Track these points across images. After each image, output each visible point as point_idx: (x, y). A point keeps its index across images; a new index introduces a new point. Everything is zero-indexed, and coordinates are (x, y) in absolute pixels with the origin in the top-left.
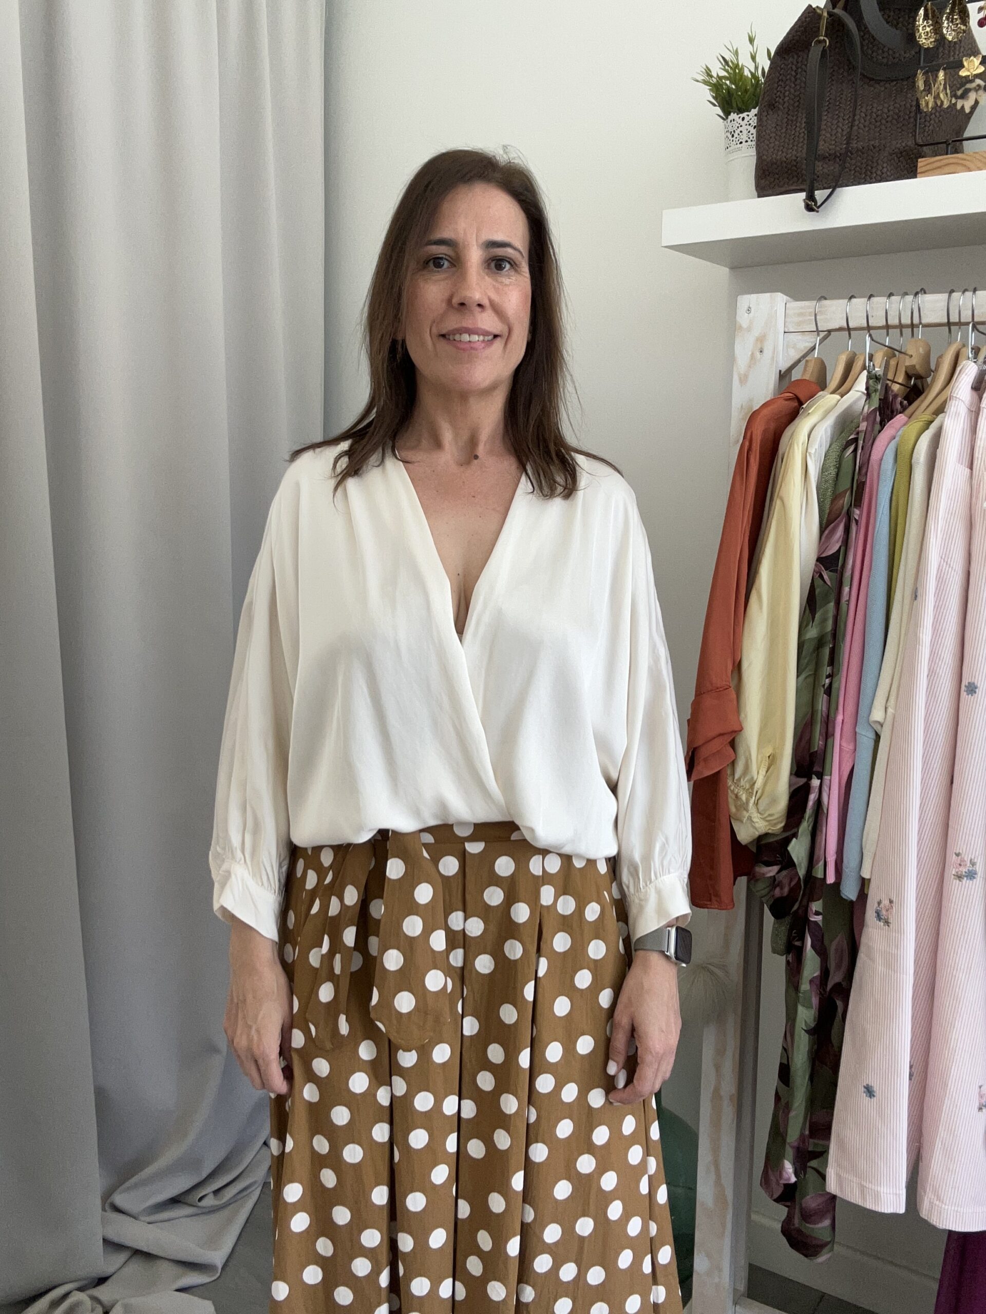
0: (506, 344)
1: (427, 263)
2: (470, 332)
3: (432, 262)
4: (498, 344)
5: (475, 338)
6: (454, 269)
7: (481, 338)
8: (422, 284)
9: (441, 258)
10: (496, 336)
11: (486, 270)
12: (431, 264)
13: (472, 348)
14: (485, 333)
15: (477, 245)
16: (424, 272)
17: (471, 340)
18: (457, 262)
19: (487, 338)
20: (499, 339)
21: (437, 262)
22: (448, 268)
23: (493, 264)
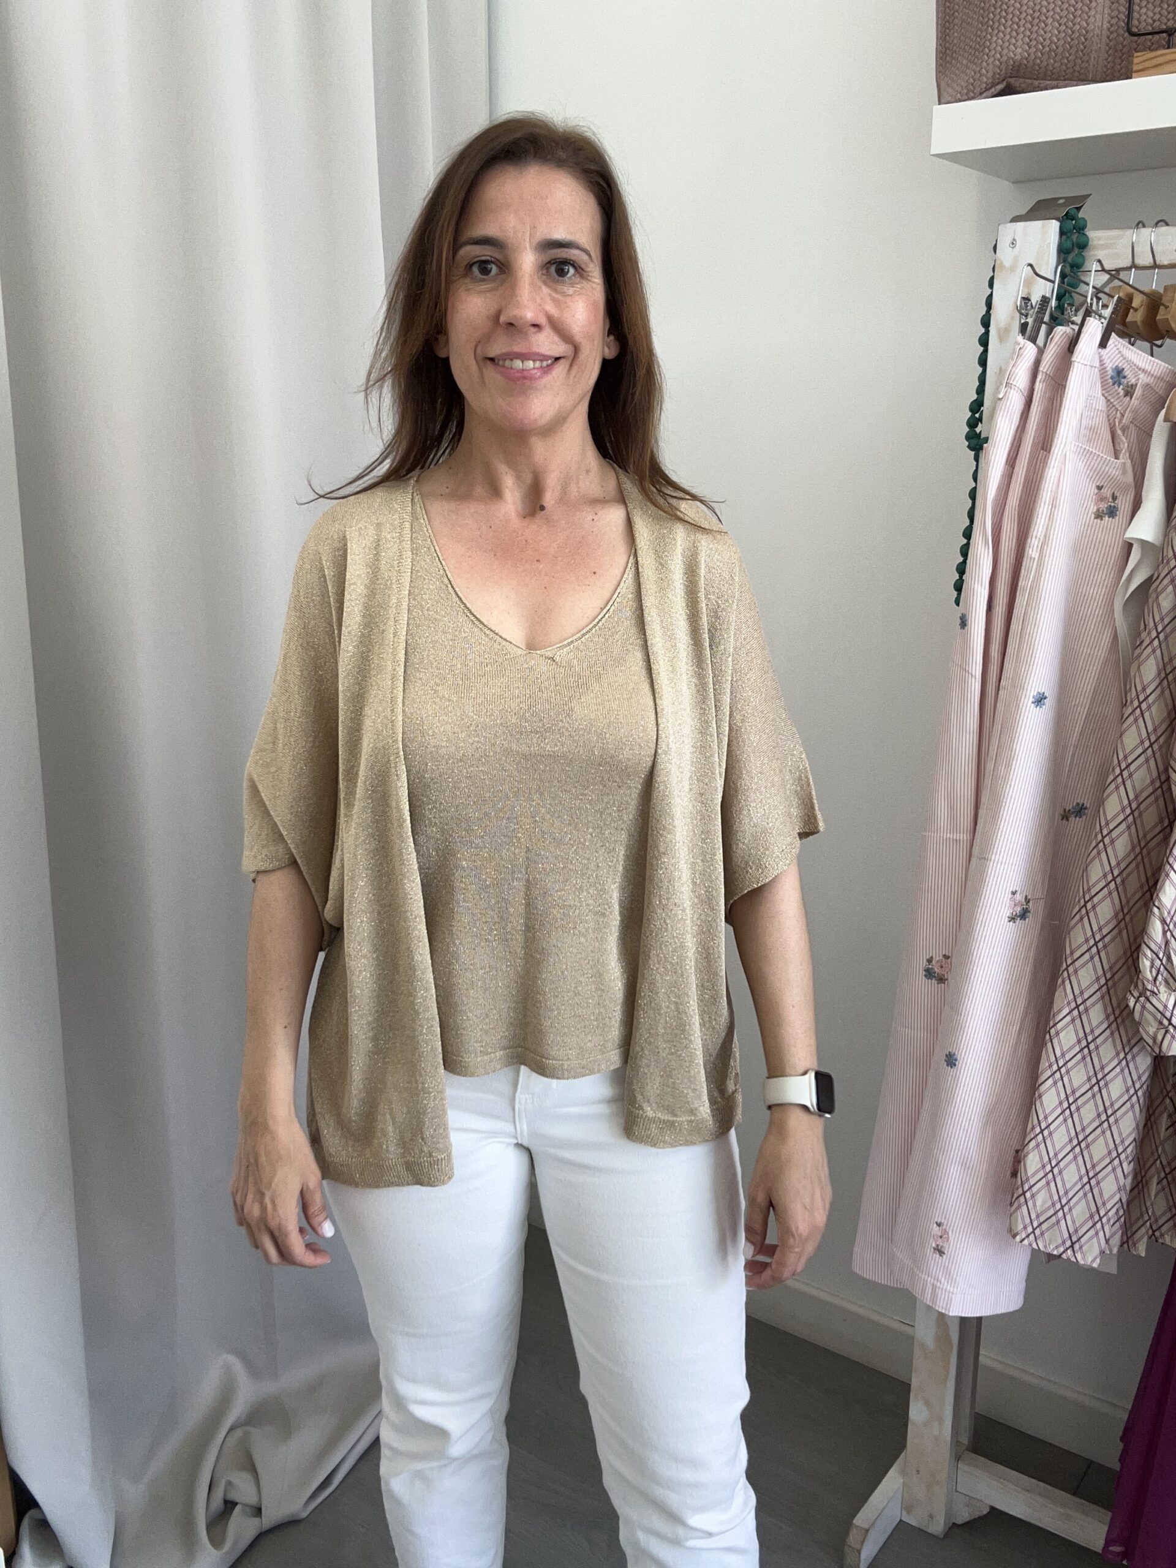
2: (524, 357)
4: (562, 368)
8: (462, 295)
11: (544, 278)
13: (527, 377)
14: (543, 357)
15: (532, 246)
17: (525, 367)
18: (507, 268)
23: (553, 269)
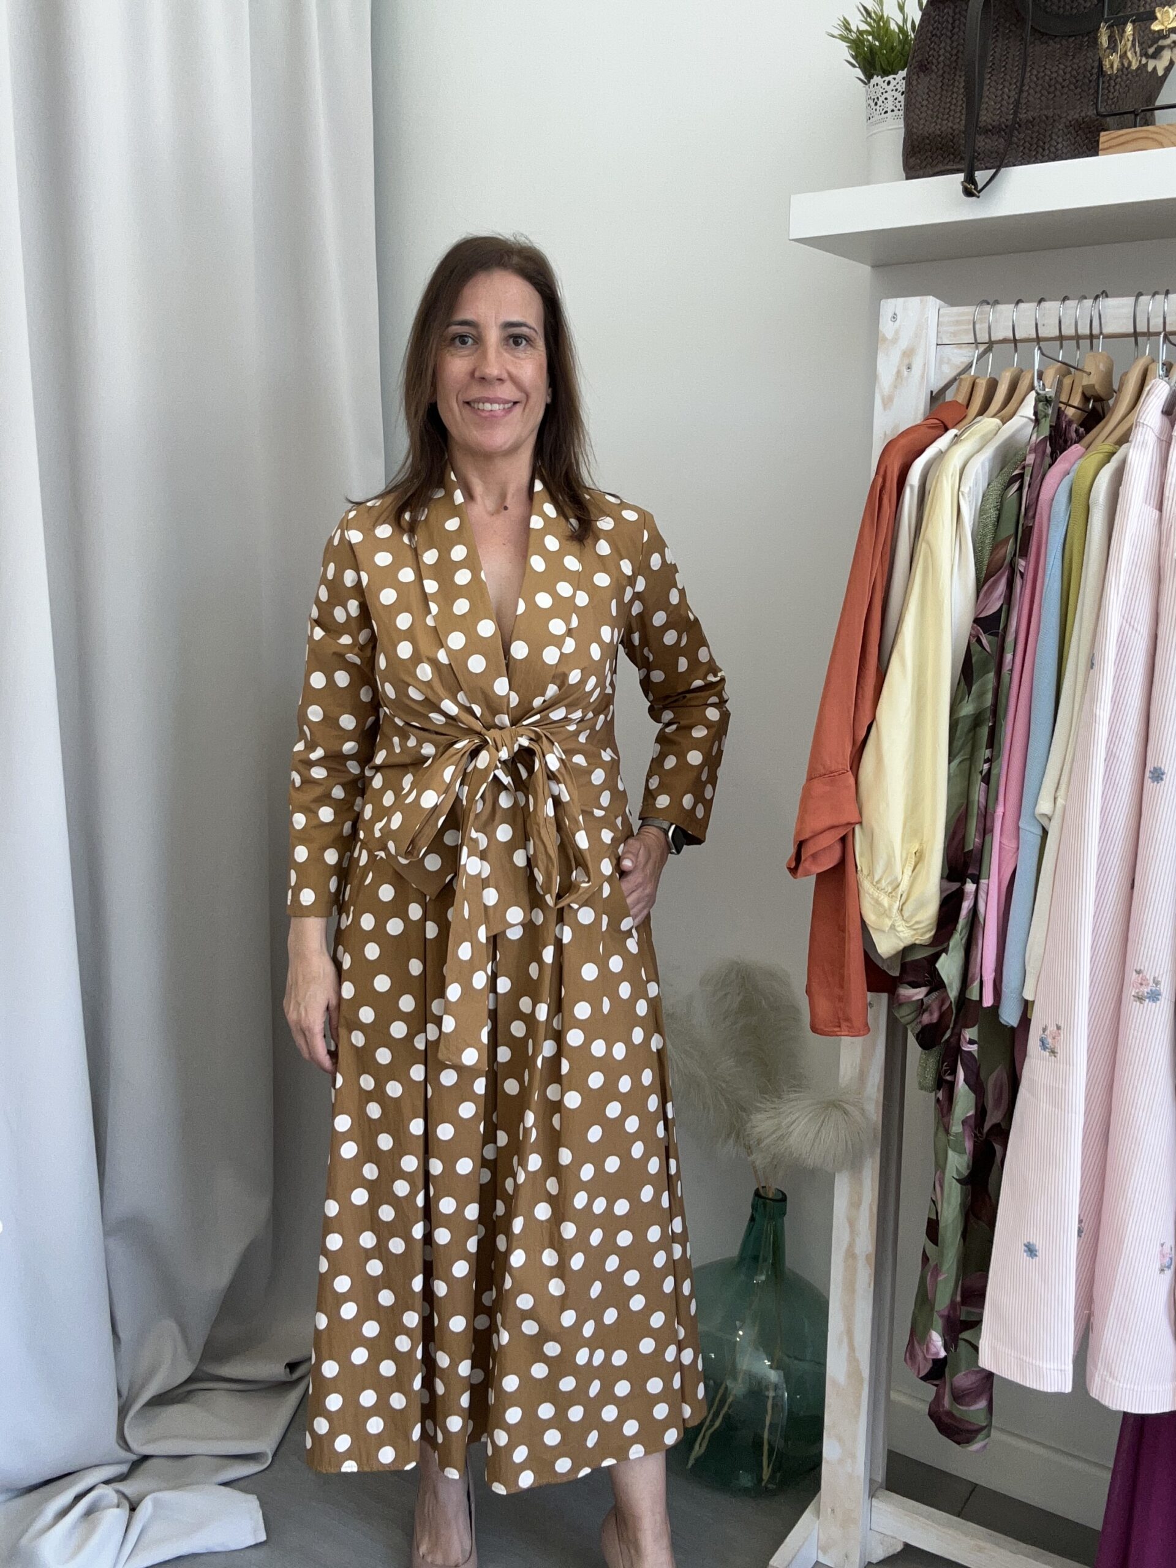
0: (524, 409)
1: (453, 339)
2: (491, 401)
3: (458, 339)
4: (518, 409)
5: (496, 407)
6: (477, 346)
7: (501, 406)
8: (448, 358)
9: (466, 336)
10: (515, 403)
11: (505, 347)
12: (457, 342)
13: (495, 417)
14: (506, 402)
15: (496, 326)
16: (451, 349)
17: (493, 409)
18: (479, 340)
19: (507, 406)
20: (518, 405)
21: (463, 339)
22: (473, 345)
23: (511, 341)
